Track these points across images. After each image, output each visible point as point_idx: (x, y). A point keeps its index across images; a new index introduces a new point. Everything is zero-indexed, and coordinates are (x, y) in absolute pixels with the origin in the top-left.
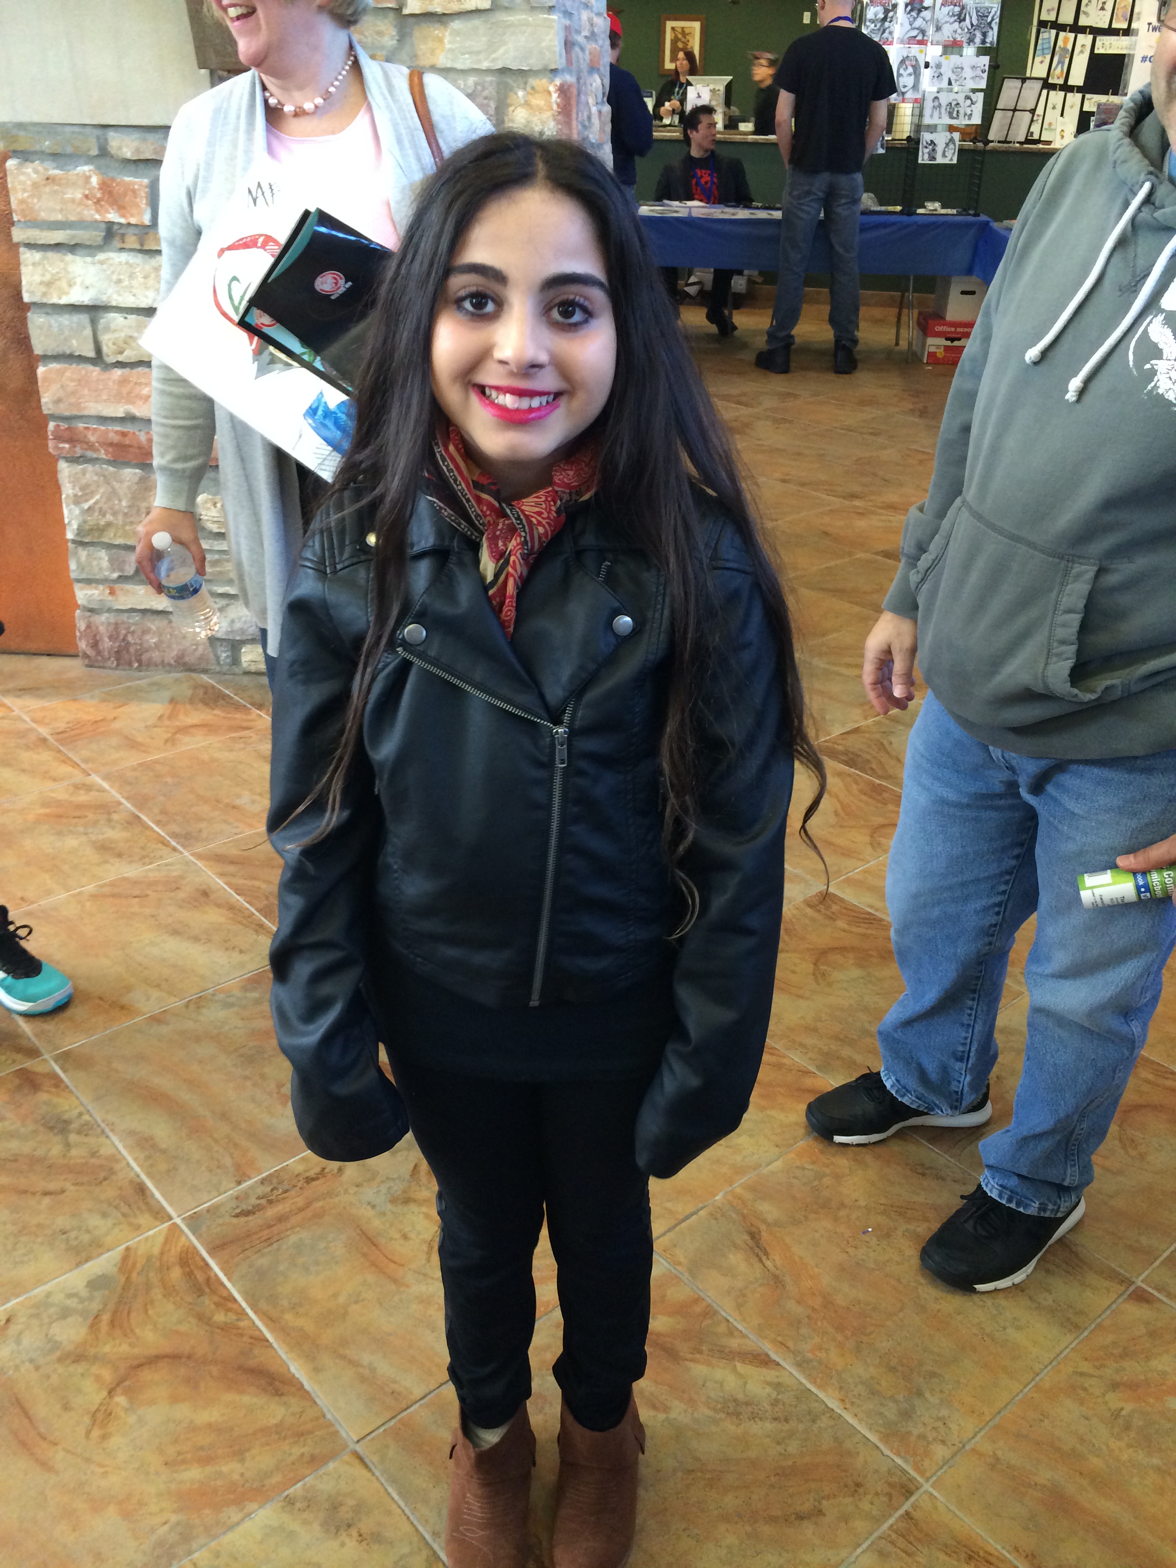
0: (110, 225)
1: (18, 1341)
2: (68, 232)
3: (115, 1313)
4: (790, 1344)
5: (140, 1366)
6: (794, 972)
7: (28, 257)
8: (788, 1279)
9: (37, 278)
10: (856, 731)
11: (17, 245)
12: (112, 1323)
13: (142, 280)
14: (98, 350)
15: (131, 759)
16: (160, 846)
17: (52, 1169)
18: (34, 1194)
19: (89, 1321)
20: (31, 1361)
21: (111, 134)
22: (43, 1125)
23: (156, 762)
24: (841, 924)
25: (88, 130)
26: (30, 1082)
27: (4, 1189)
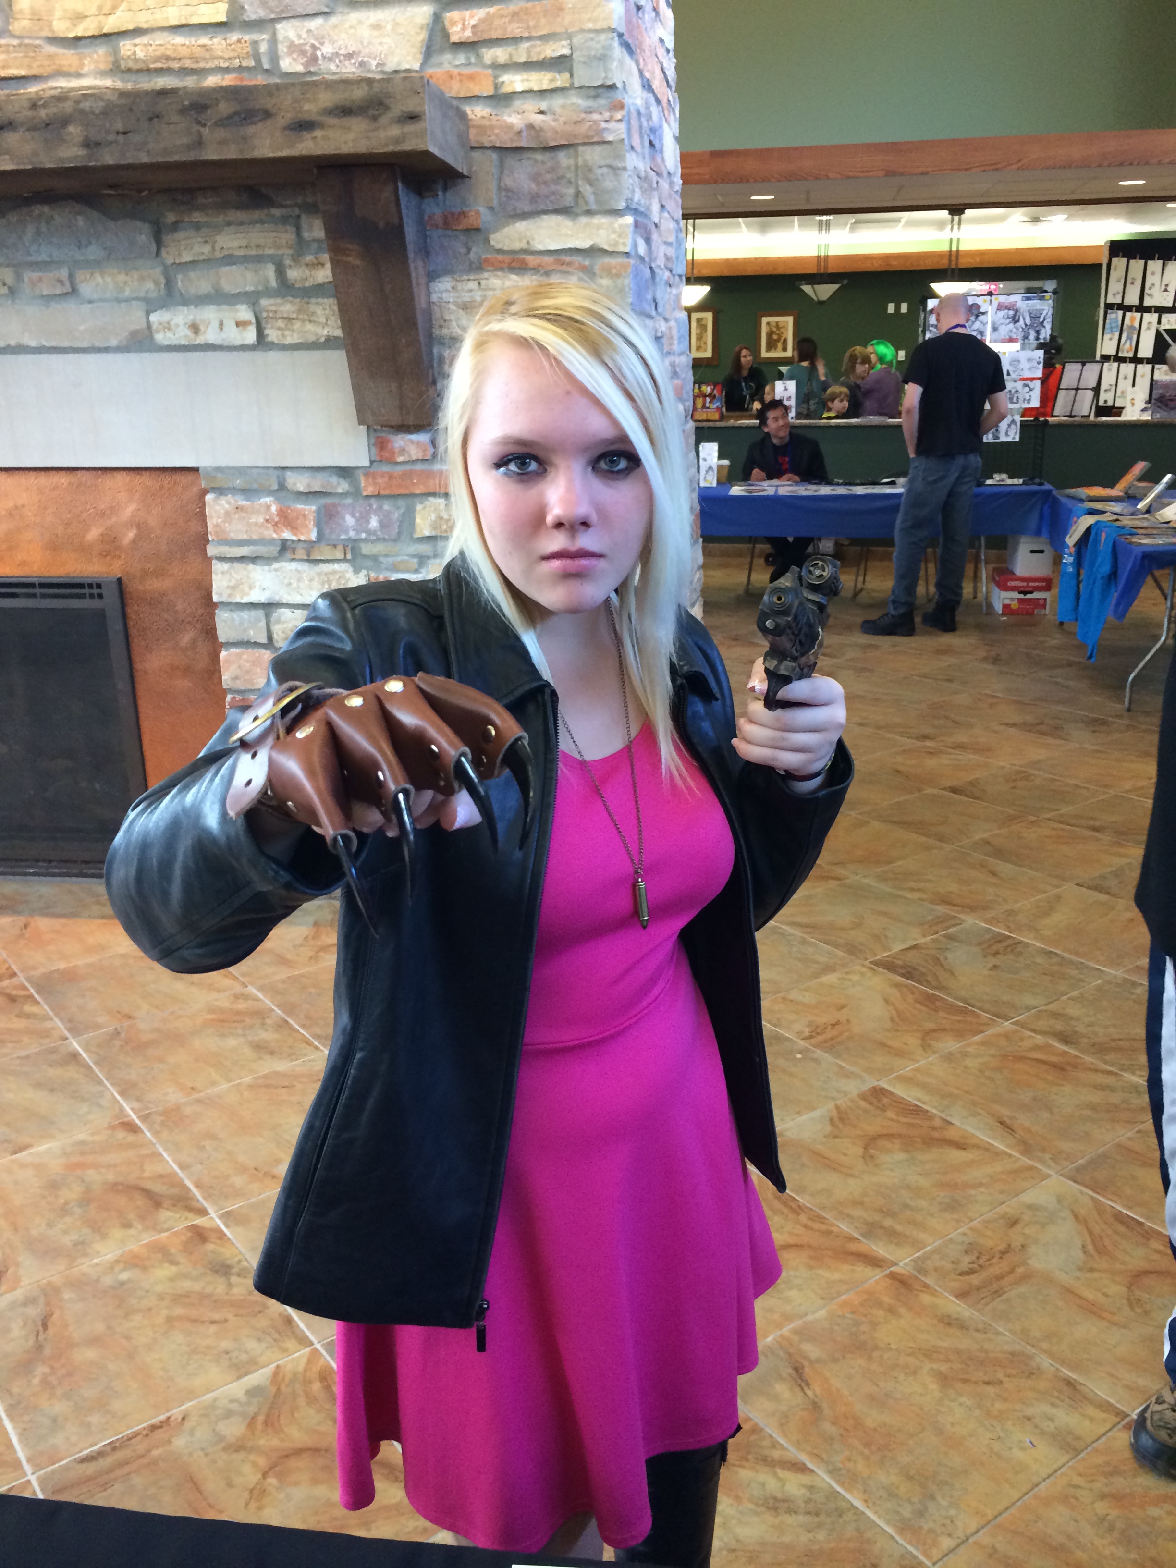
0: (284, 542)
1: (192, 1433)
2: (252, 547)
3: (268, 1416)
4: (824, 1456)
5: (287, 1456)
6: (845, 1155)
7: (218, 567)
8: (825, 1405)
9: (225, 584)
10: (914, 947)
11: (210, 559)
12: (266, 1423)
13: (307, 582)
14: (270, 637)
15: (281, 974)
16: (304, 1045)
17: (217, 1303)
18: (203, 1322)
19: (248, 1420)
20: (203, 1449)
21: (288, 474)
22: (211, 1269)
23: (302, 975)
24: (890, 1114)
25: (271, 472)
26: (200, 1235)
27: (180, 1318)
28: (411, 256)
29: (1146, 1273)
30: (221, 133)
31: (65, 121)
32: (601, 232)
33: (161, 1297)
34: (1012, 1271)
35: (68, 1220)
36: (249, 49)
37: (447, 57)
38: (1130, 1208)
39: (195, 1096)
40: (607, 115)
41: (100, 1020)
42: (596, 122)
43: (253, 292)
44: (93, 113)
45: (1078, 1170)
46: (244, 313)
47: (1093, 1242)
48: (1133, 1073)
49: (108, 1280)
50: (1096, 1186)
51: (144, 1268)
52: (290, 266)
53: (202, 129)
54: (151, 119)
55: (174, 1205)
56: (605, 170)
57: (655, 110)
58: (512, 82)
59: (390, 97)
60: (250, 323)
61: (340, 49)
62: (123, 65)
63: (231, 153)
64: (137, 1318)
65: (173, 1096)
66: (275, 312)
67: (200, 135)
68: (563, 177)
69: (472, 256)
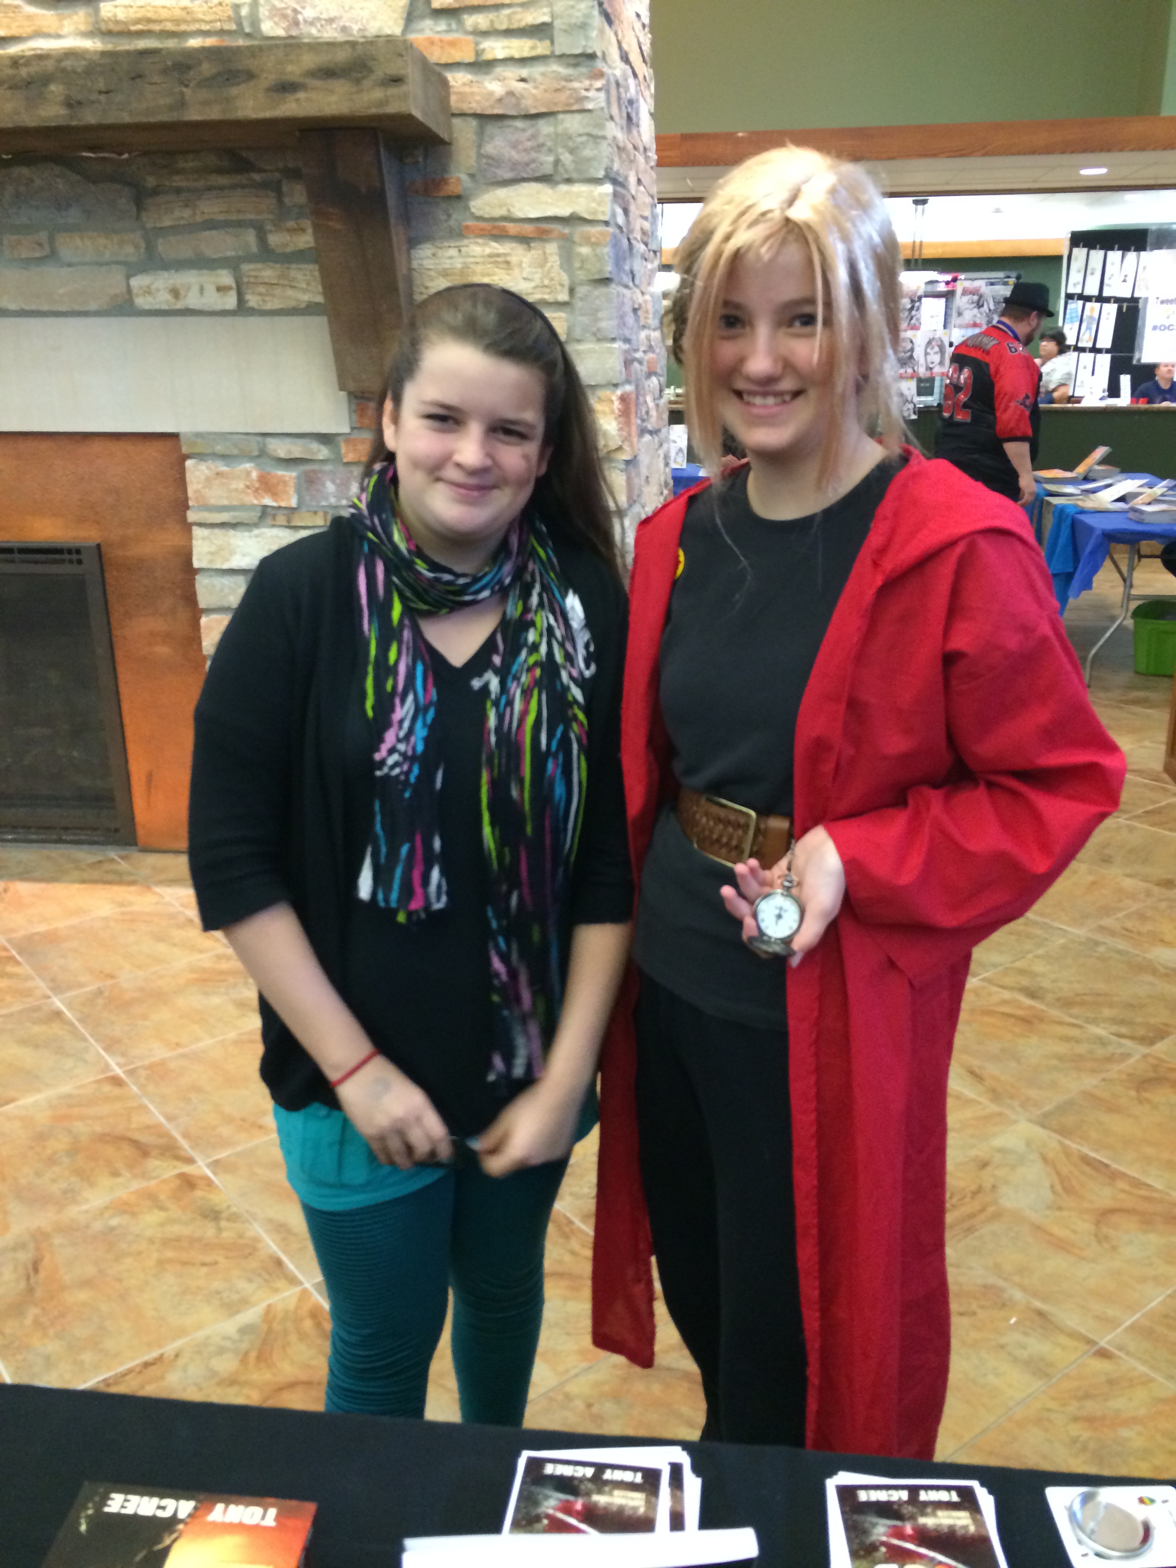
0: (265, 507)
1: (185, 1368)
2: (232, 513)
3: (260, 1351)
5: (281, 1389)
7: (197, 532)
9: (205, 549)
11: (191, 525)
12: (259, 1358)
17: (208, 1246)
18: (194, 1264)
19: (241, 1356)
21: (269, 440)
22: (200, 1215)
25: (251, 437)
26: (188, 1183)
27: (170, 1261)
28: (392, 221)
29: (1113, 1211)
30: (204, 94)
31: (45, 80)
32: (582, 201)
33: (151, 1241)
34: (983, 1210)
35: (56, 1169)
36: (231, 13)
37: (428, 23)
38: (1097, 1151)
39: (180, 1051)
40: (587, 83)
41: (83, 979)
42: (575, 90)
43: (234, 258)
44: (75, 73)
45: (1046, 1116)
46: (226, 278)
47: (1062, 1183)
48: (1097, 1026)
49: (98, 1226)
50: (1064, 1131)
51: (134, 1215)
52: (271, 231)
53: (185, 90)
54: (133, 79)
55: (162, 1154)
56: (584, 138)
57: (631, 81)
58: (492, 49)
59: (374, 59)
60: (229, 288)
61: (321, 13)
62: (103, 27)
63: (214, 114)
64: (128, 1262)
65: (159, 1052)
66: (256, 277)
67: (182, 94)
68: (542, 145)
69: (452, 222)
